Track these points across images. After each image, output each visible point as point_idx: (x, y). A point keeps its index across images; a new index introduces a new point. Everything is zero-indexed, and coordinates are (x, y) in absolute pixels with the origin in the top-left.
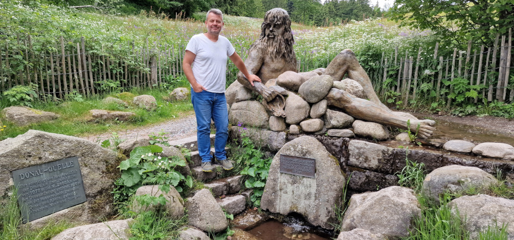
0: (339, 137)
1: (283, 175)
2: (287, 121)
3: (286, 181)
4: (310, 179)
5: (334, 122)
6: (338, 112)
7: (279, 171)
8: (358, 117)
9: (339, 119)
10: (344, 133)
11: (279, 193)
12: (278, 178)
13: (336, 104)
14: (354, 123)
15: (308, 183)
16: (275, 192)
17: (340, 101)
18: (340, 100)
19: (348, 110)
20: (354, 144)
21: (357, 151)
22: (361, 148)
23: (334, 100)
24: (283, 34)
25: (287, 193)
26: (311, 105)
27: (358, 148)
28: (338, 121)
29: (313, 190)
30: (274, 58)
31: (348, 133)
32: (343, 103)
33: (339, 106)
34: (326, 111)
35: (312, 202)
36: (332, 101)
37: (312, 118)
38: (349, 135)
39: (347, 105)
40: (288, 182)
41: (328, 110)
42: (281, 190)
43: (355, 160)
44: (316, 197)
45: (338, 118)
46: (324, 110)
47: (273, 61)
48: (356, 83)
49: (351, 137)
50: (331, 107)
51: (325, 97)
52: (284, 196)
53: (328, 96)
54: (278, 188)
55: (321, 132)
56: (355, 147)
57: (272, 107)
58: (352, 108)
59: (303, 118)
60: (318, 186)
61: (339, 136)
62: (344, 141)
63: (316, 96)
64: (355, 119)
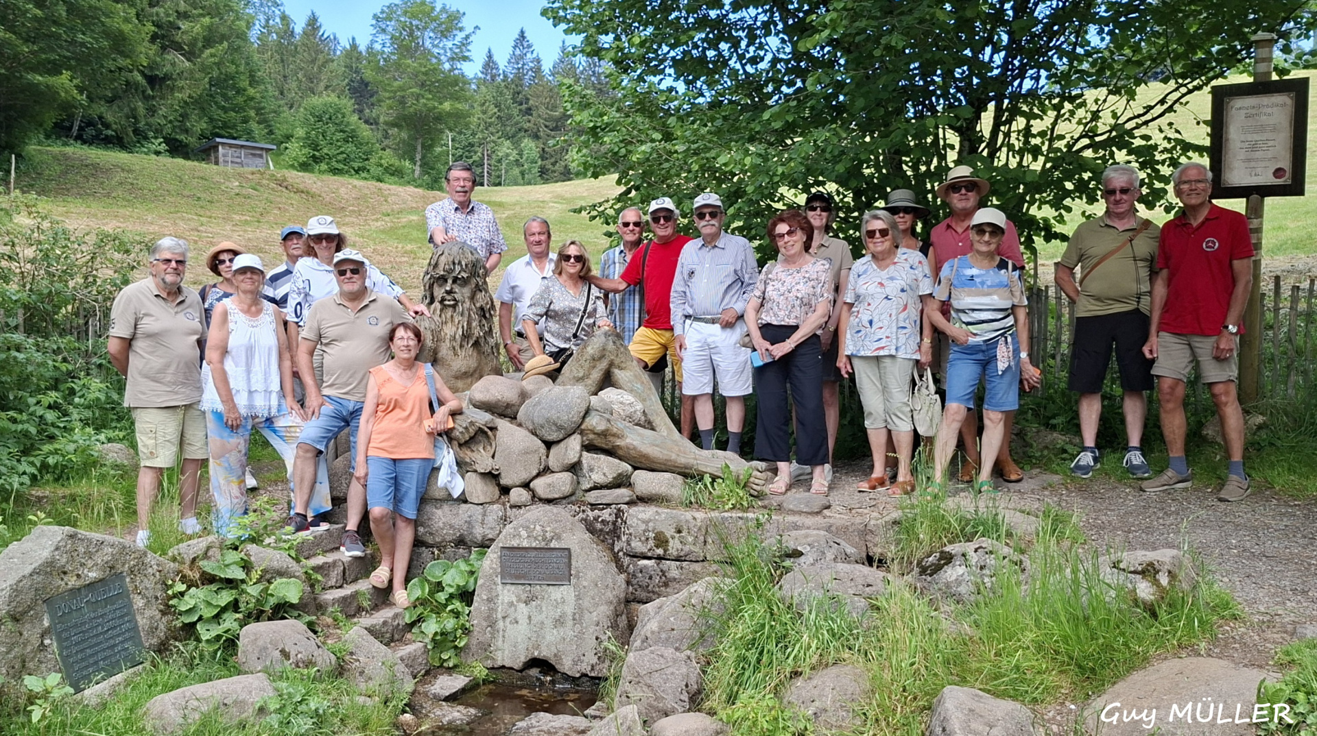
0: (609, 505)
1: (508, 587)
2: (503, 482)
3: (514, 599)
4: (562, 588)
5: (597, 478)
6: (602, 457)
7: (498, 580)
8: (638, 465)
9: (606, 470)
10: (618, 496)
11: (501, 624)
12: (498, 596)
13: (599, 442)
14: (633, 477)
15: (559, 596)
16: (493, 625)
17: (606, 436)
18: (604, 434)
19: (620, 453)
20: (638, 516)
21: (643, 527)
22: (650, 520)
23: (595, 434)
24: (472, 298)
25: (517, 622)
26: (549, 445)
27: (643, 522)
28: (604, 474)
29: (569, 609)
30: (457, 348)
31: (623, 496)
32: (611, 438)
33: (604, 446)
34: (581, 456)
35: (568, 631)
36: (591, 436)
37: (553, 472)
38: (627, 499)
39: (619, 442)
40: (519, 600)
41: (585, 453)
42: (504, 618)
43: (639, 544)
44: (574, 619)
45: (602, 468)
46: (578, 455)
47: (456, 354)
48: (628, 398)
49: (630, 503)
50: (589, 447)
51: (577, 429)
52: (512, 630)
53: (583, 427)
54: (499, 616)
55: (573, 498)
56: (639, 519)
57: (469, 453)
58: (628, 448)
59: (535, 472)
60: (578, 598)
61: (608, 502)
62: (619, 510)
63: (560, 428)
64: (635, 468)
